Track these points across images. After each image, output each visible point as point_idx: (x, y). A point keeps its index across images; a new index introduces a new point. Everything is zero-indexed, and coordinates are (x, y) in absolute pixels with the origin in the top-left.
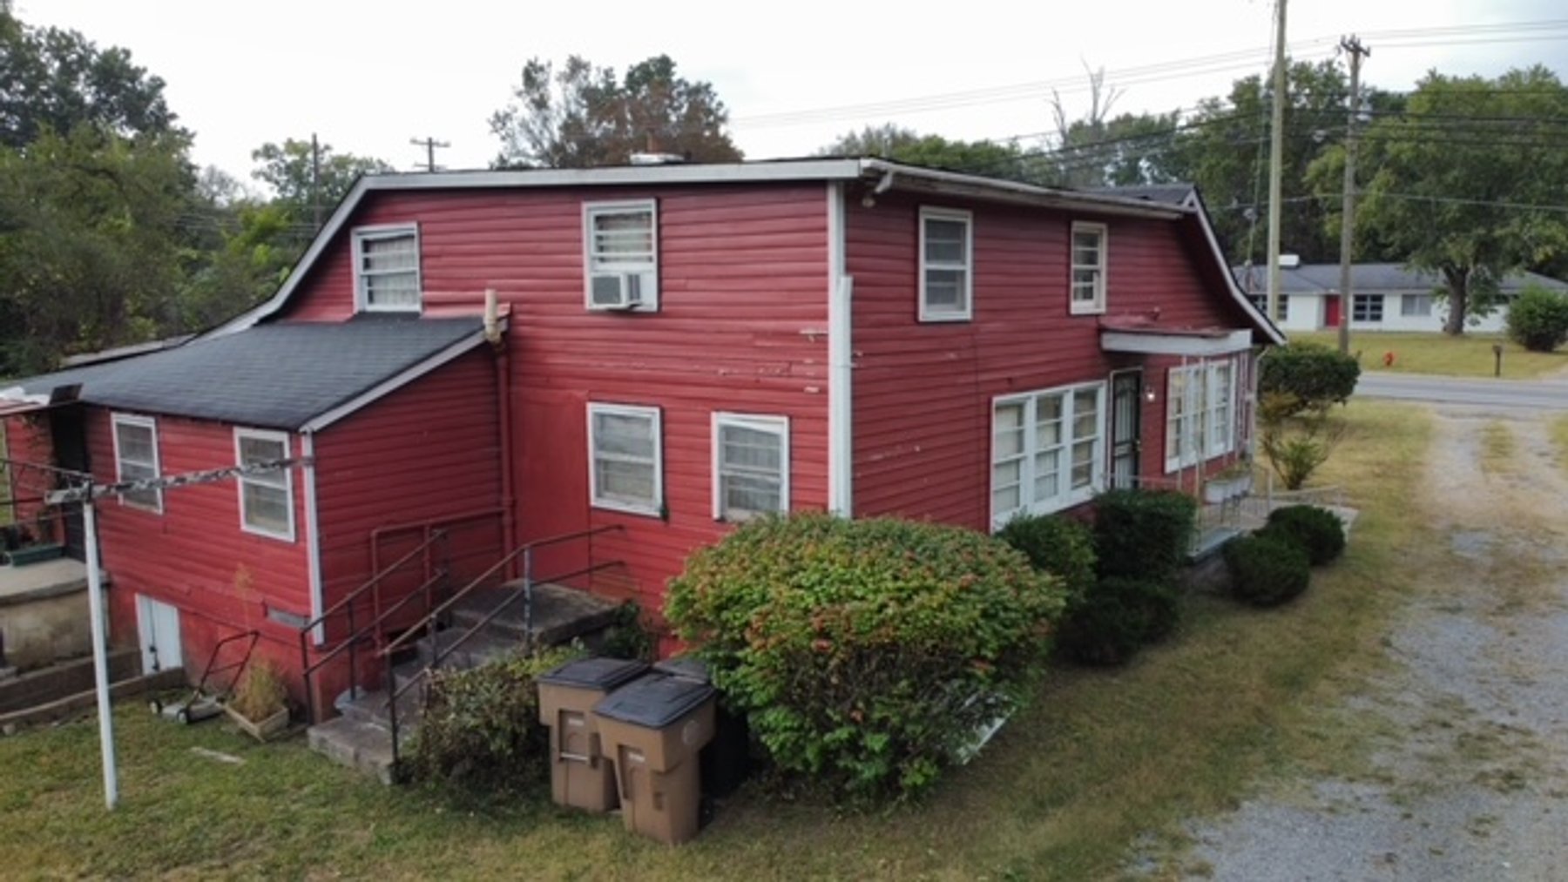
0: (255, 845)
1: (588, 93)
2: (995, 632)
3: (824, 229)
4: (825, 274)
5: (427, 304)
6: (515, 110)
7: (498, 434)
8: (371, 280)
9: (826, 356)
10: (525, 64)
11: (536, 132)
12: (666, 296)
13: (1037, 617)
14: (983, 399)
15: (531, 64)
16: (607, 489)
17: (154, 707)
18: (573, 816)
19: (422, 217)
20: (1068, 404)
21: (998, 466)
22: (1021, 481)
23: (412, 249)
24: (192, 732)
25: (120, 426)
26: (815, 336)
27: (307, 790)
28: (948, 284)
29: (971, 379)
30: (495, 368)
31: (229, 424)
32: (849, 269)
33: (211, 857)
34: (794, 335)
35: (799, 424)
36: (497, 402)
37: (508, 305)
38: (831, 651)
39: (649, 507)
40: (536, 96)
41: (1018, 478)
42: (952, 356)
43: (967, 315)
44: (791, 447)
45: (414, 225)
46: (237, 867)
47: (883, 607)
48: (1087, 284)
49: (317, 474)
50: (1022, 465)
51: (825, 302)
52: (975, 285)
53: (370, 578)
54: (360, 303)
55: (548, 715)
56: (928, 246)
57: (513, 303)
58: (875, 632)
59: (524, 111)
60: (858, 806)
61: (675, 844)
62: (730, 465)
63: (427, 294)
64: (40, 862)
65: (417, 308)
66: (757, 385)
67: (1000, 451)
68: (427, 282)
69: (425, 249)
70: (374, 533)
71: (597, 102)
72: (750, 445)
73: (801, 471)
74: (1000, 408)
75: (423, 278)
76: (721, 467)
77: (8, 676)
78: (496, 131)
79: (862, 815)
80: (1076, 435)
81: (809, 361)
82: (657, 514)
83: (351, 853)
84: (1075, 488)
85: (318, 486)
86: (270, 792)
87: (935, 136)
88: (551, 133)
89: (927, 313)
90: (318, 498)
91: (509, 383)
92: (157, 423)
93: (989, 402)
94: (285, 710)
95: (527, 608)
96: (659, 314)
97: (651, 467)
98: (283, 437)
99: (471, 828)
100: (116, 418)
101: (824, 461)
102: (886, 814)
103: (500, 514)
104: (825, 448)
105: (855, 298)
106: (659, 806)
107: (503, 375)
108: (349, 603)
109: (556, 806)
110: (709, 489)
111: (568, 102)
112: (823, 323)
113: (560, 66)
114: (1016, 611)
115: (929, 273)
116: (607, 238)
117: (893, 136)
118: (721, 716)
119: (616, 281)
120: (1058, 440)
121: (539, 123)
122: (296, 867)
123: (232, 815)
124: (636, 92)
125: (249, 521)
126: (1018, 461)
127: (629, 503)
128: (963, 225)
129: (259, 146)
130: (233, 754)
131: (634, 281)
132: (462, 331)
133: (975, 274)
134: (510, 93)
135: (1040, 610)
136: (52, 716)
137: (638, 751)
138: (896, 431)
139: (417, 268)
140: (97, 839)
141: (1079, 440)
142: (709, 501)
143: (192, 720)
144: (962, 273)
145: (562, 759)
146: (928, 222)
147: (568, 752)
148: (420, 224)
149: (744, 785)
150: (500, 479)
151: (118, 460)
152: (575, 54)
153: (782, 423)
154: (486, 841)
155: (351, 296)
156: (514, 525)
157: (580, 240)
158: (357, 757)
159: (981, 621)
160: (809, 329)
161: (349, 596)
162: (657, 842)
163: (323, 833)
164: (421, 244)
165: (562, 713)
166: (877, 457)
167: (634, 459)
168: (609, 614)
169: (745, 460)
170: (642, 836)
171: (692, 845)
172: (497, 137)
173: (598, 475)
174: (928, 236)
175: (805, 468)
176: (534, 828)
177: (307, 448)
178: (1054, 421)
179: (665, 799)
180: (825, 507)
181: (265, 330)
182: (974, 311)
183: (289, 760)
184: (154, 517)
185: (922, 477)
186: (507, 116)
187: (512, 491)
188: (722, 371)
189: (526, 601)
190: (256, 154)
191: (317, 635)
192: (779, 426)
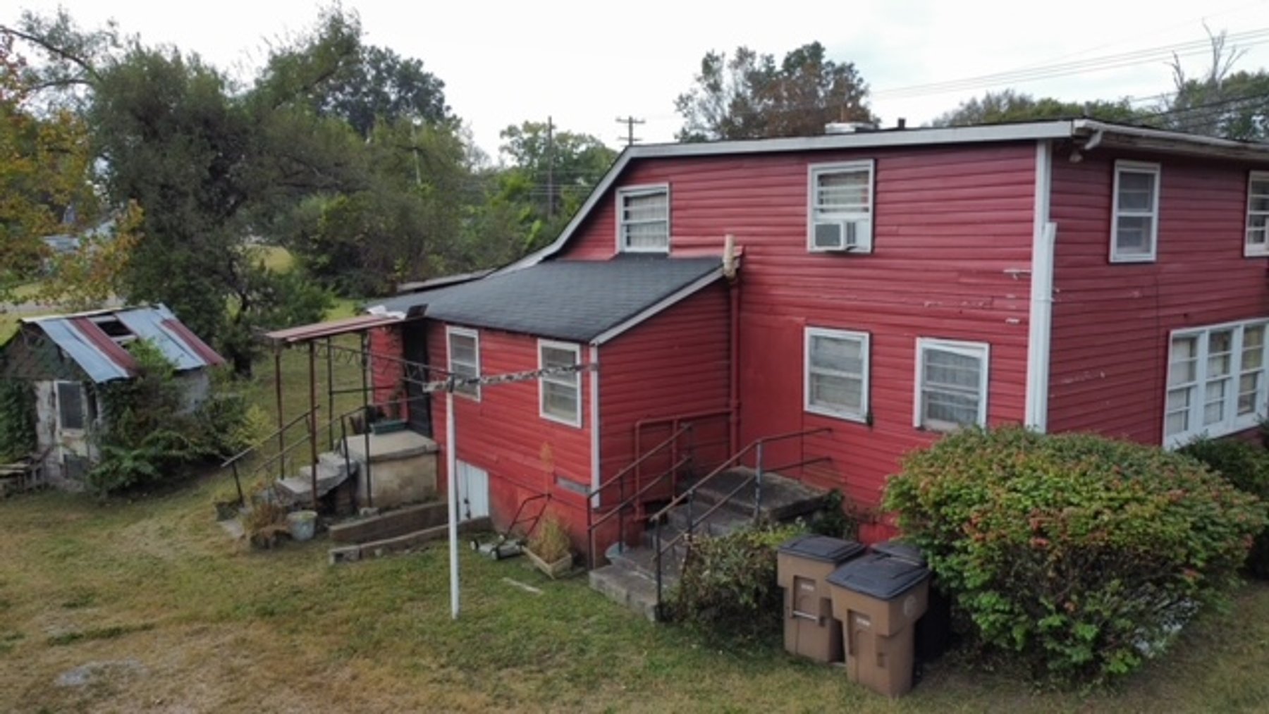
0: (560, 658)
1: (752, 77)
2: (1205, 544)
3: (1033, 182)
4: (1031, 221)
5: (674, 247)
6: (696, 92)
7: (729, 349)
8: (629, 228)
9: (1029, 292)
10: (704, 55)
11: (711, 109)
12: (878, 240)
13: (1242, 533)
14: (1163, 331)
15: (709, 55)
16: (818, 398)
17: (473, 544)
18: (801, 662)
19: (672, 178)
20: (1237, 339)
21: (1172, 392)
22: (1191, 407)
23: (665, 203)
24: (502, 566)
25: (452, 335)
26: (1018, 274)
27: (593, 619)
28: (1135, 229)
29: (1153, 313)
30: (728, 298)
31: (535, 336)
32: (1053, 216)
33: (530, 663)
34: (999, 274)
35: (998, 350)
36: (729, 325)
37: (740, 247)
38: (1049, 548)
39: (858, 414)
40: (712, 81)
41: (1188, 404)
42: (1136, 294)
43: (1152, 256)
44: (990, 369)
45: (667, 185)
46: (550, 673)
47: (1097, 514)
48: (1260, 229)
49: (600, 377)
50: (1193, 392)
51: (1030, 245)
52: (1160, 230)
53: (634, 460)
54: (620, 245)
55: (784, 579)
56: (1121, 195)
57: (745, 245)
58: (1090, 535)
59: (703, 94)
60: (1056, 684)
61: (894, 697)
62: (930, 383)
63: (677, 239)
64: (413, 653)
65: (666, 249)
66: (960, 316)
67: (1174, 380)
68: (675, 229)
69: (675, 203)
70: (638, 424)
71: (760, 83)
72: (950, 366)
73: (999, 391)
74: (1176, 340)
75: (672, 226)
76: (923, 384)
77: (374, 514)
78: (680, 110)
79: (1060, 693)
80: (1244, 366)
81: (1010, 296)
82: (864, 421)
83: (631, 672)
84: (1239, 414)
85: (600, 386)
86: (567, 619)
87: (1049, 100)
88: (723, 110)
89: (1117, 255)
90: (600, 395)
91: (739, 308)
92: (479, 334)
93: (1167, 334)
94: (569, 556)
95: (758, 490)
96: (873, 255)
97: (859, 382)
98: (576, 348)
99: (722, 664)
100: (449, 330)
101: (1022, 383)
102: (1082, 694)
103: (728, 414)
104: (1024, 371)
105: (1058, 242)
106: (881, 665)
107: (734, 304)
108: (621, 478)
109: (787, 653)
110: (911, 402)
111: (736, 84)
112: (1026, 263)
113: (732, 56)
114: (1224, 526)
115: (1121, 219)
116: (828, 193)
117: (1011, 101)
118: (933, 594)
119: (837, 227)
120: (1226, 370)
121: (713, 102)
122: (592, 678)
123: (541, 633)
124: (791, 74)
125: (546, 410)
126: (1188, 389)
127: (838, 410)
128: (1152, 176)
129: (505, 128)
130: (533, 585)
131: (851, 227)
132: (705, 268)
133: (1160, 219)
134: (692, 79)
135: (1245, 527)
136: (405, 545)
137: (866, 617)
138: (1085, 358)
139: (667, 219)
140: (450, 640)
141: (1245, 372)
142: (911, 412)
143: (501, 557)
144: (1149, 219)
145: (795, 616)
146: (1122, 174)
147: (800, 610)
148: (671, 184)
149: (948, 654)
150: (729, 386)
151: (449, 360)
152: (742, 45)
153: (982, 349)
154: (735, 676)
155: (613, 240)
156: (739, 423)
157: (805, 195)
158: (628, 597)
159: (1191, 533)
160: (1013, 269)
161: (622, 472)
162: (876, 692)
163: (608, 654)
164: (671, 200)
165: (796, 578)
166: (1068, 381)
167: (844, 374)
168: (819, 500)
169: (944, 379)
170: (864, 687)
171: (908, 698)
172: (680, 114)
173: (811, 386)
174: (1121, 186)
175: (1002, 388)
176: (772, 669)
177: (594, 357)
178: (1221, 353)
179: (886, 659)
180: (1021, 422)
181: (549, 266)
182: (1158, 253)
183: (575, 593)
184: (476, 404)
185: (1105, 399)
186: (689, 98)
187: (738, 397)
188: (927, 303)
189: (757, 485)
190: (503, 134)
191: (595, 502)
192: (980, 351)
